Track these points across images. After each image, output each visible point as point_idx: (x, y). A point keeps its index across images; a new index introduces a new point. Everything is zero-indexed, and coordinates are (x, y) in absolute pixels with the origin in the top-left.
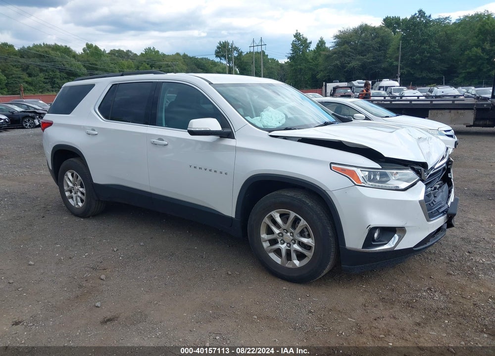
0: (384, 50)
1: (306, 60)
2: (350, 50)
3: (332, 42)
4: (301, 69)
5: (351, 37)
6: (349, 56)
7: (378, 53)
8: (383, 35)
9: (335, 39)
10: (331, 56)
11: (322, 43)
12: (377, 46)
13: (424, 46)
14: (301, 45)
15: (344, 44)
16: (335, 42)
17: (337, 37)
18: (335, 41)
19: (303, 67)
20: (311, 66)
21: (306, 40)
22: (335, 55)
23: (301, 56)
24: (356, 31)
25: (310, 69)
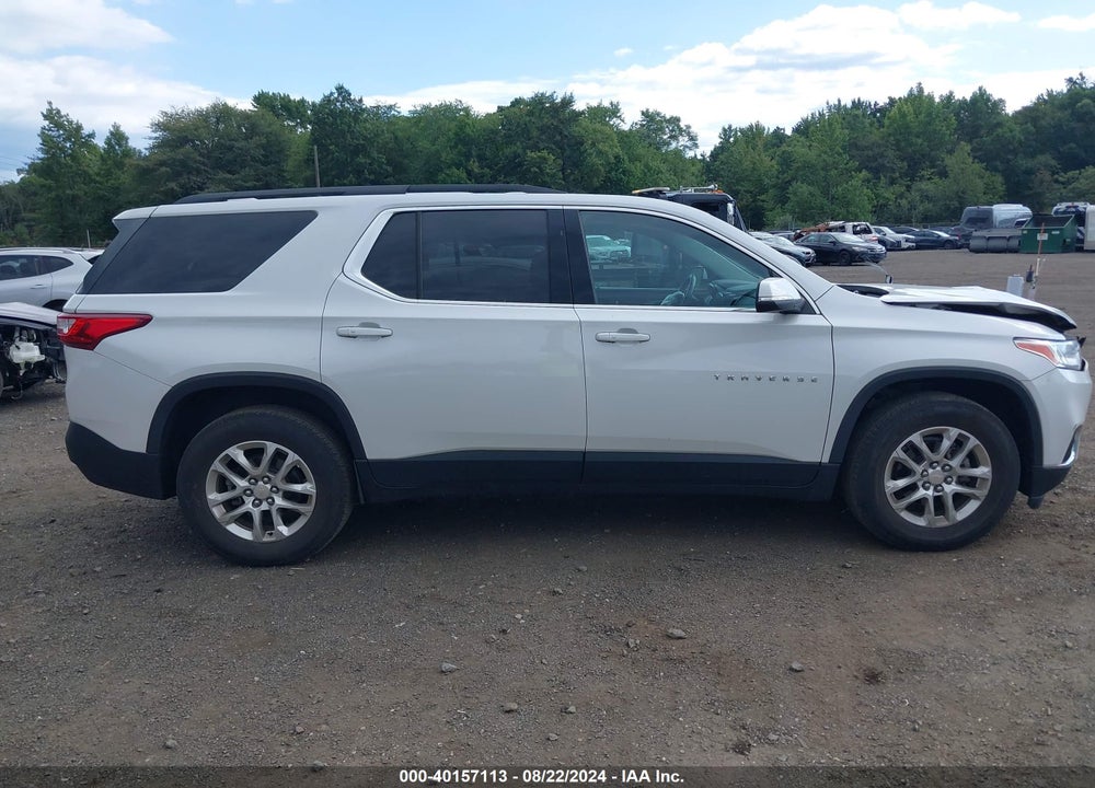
0: (275, 162)
1: (87, 178)
2: (198, 158)
3: (150, 138)
4: (74, 198)
5: (196, 130)
6: (198, 172)
7: (265, 168)
8: (269, 130)
9: (155, 131)
10: (154, 170)
11: (117, 137)
12: (259, 153)
13: (361, 159)
14: (68, 139)
15: (182, 145)
16: (156, 138)
17: (158, 126)
18: (156, 135)
19: (81, 193)
20: (101, 192)
21: (79, 128)
22: (163, 169)
23: (71, 167)
24: (202, 117)
25: (100, 198)
